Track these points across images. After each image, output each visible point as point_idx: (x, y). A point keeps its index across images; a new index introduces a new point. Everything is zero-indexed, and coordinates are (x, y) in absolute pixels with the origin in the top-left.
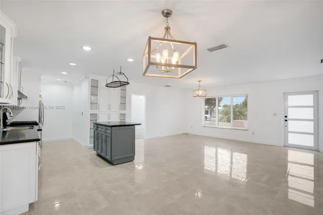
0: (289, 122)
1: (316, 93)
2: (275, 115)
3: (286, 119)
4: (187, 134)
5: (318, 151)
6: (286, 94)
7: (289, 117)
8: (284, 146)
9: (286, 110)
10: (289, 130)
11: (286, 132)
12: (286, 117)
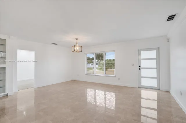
0: (142, 70)
1: (158, 49)
2: (133, 65)
3: (140, 68)
4: (75, 80)
5: (159, 90)
6: (139, 50)
7: (142, 66)
8: (139, 87)
9: (140, 62)
10: (142, 76)
11: (140, 77)
12: (140, 66)
